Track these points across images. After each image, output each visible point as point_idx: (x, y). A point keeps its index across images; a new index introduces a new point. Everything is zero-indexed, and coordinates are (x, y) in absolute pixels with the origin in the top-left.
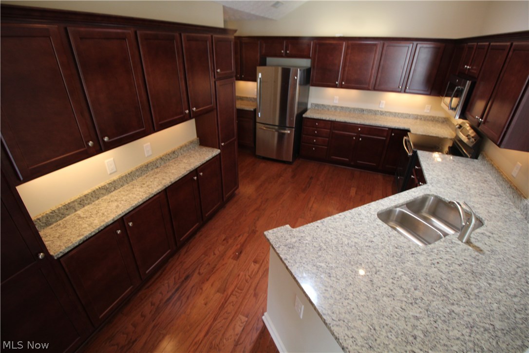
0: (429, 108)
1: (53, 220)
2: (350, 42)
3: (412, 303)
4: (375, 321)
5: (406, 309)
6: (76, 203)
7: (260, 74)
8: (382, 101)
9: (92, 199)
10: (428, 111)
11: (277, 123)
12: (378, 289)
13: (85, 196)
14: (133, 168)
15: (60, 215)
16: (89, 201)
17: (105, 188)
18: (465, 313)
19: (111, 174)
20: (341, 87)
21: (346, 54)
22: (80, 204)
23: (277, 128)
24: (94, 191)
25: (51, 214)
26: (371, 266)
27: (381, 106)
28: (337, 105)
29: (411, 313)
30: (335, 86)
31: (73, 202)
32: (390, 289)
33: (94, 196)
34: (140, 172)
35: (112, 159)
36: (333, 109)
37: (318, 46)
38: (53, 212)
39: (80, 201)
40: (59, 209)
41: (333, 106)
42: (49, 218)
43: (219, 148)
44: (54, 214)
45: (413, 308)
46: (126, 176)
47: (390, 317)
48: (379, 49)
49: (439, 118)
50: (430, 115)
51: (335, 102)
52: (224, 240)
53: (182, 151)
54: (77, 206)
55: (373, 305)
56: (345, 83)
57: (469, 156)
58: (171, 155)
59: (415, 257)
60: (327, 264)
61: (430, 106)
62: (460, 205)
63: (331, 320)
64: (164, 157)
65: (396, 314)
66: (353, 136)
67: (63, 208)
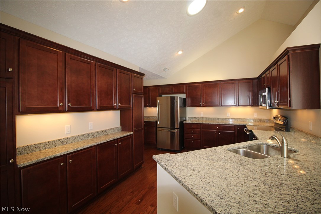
0: (256, 114)
1: (26, 152)
2: (204, 84)
3: (252, 180)
4: (225, 187)
5: (247, 182)
6: (42, 145)
7: (158, 101)
8: (228, 113)
9: (52, 145)
10: (256, 116)
11: (169, 127)
12: (227, 175)
13: (48, 142)
14: (80, 134)
15: (31, 150)
16: (50, 146)
17: (61, 141)
18: (292, 184)
19: (67, 134)
20: (203, 106)
21: (203, 90)
22: (44, 146)
23: (169, 129)
24: (54, 141)
25: (26, 148)
26: (222, 167)
27: (228, 116)
28: (203, 117)
29: (251, 184)
30: (200, 106)
31: (41, 144)
32: (235, 175)
33: (53, 144)
34: (84, 137)
35: (70, 125)
36: (201, 119)
37: (188, 87)
38: (27, 146)
39: (45, 145)
40: (31, 146)
41: (201, 118)
42: (24, 150)
43: (133, 132)
44: (27, 148)
45: (253, 182)
46: (75, 137)
47: (236, 186)
48: (219, 86)
49: (263, 119)
50: (258, 118)
51: (201, 115)
52: (131, 193)
53: (110, 131)
54: (42, 147)
55: (224, 181)
56: (205, 104)
57: (284, 130)
58: (104, 132)
59: (252, 163)
60: (192, 166)
61: (256, 113)
62: (276, 137)
63: (193, 187)
64: (99, 132)
65: (240, 184)
66: (215, 132)
67: (34, 145)
